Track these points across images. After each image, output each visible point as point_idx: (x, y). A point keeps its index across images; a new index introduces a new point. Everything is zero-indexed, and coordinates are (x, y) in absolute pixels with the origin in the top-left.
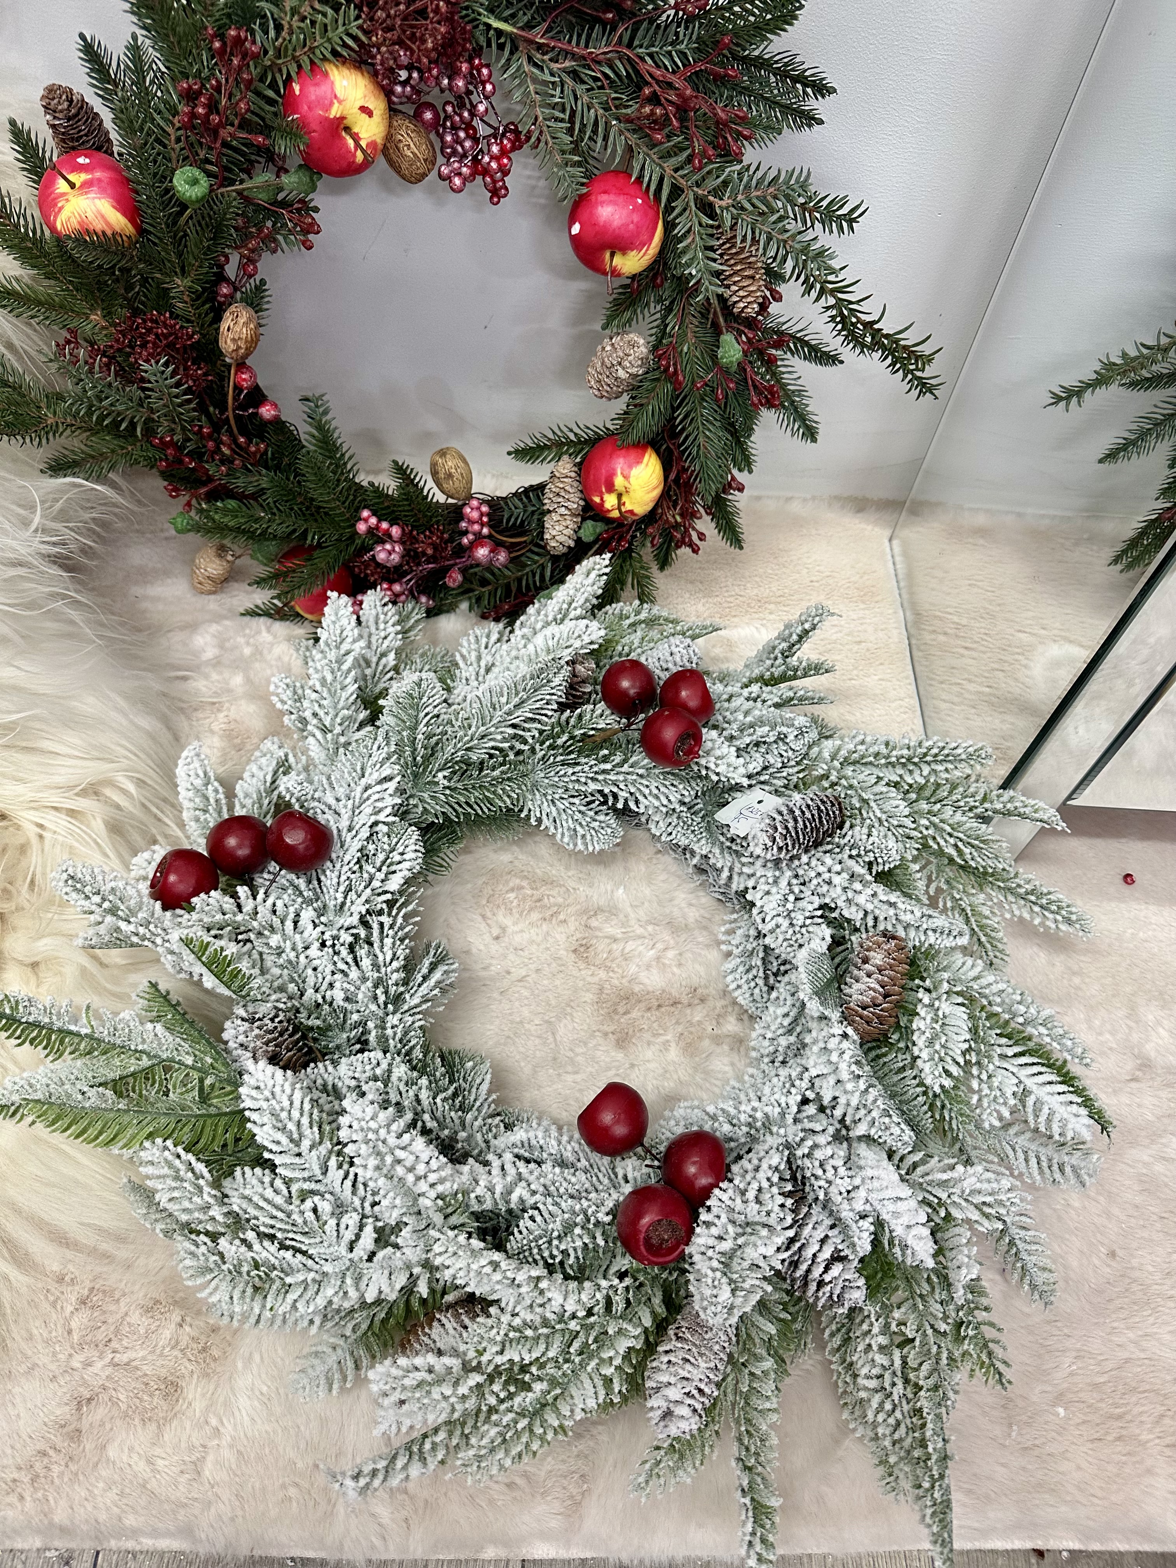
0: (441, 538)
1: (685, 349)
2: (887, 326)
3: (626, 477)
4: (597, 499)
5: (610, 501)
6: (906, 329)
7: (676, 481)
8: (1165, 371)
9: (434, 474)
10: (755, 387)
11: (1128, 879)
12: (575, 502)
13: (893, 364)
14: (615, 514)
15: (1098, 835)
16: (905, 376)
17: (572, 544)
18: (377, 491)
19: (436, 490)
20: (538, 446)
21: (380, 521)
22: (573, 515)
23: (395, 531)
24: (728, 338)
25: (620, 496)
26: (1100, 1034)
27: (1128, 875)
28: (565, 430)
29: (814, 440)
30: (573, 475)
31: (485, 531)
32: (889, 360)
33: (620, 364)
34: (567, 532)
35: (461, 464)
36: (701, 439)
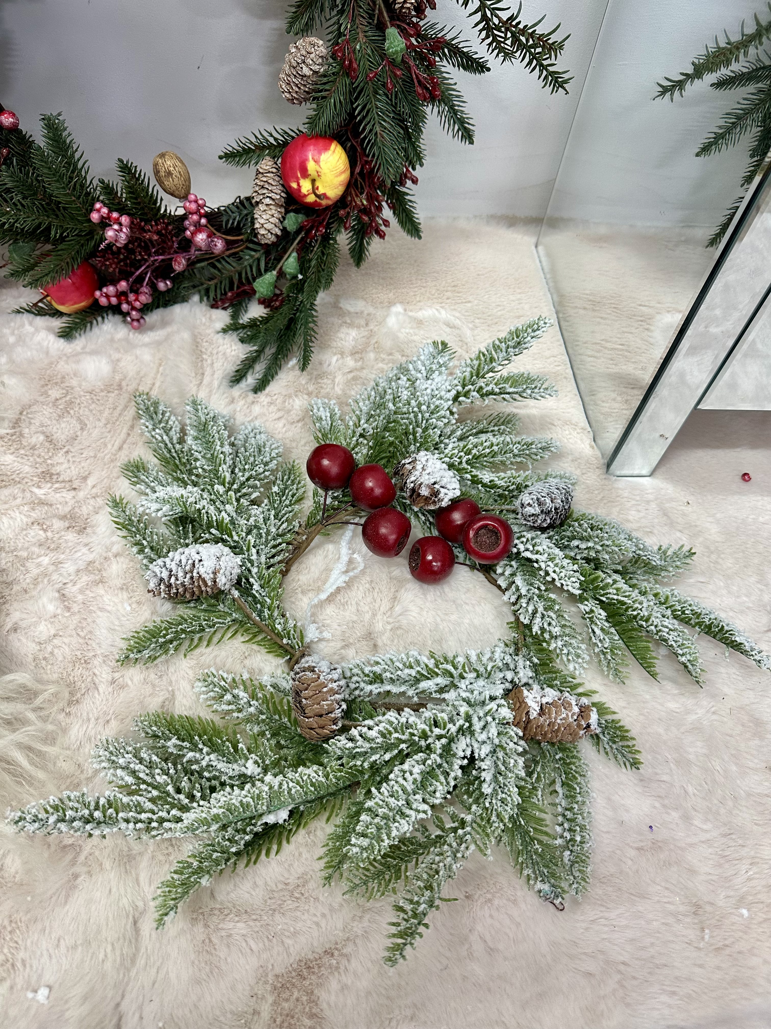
0: (166, 229)
1: (358, 47)
2: (525, 20)
3: (317, 162)
4: (294, 185)
5: (306, 186)
6: (540, 21)
7: (361, 173)
8: (745, 70)
9: (157, 172)
10: (419, 82)
11: (746, 477)
12: (277, 193)
13: (530, 63)
14: (311, 198)
15: (718, 447)
16: (541, 72)
17: (279, 233)
18: (108, 189)
19: (158, 187)
20: (243, 148)
21: (110, 211)
22: (277, 205)
23: (125, 219)
24: (392, 32)
25: (313, 181)
26: (738, 597)
27: (745, 474)
28: (266, 134)
29: (471, 142)
30: (274, 170)
31: (203, 221)
32: (527, 60)
33: (304, 62)
34: (272, 220)
35: (178, 164)
36: (378, 128)
